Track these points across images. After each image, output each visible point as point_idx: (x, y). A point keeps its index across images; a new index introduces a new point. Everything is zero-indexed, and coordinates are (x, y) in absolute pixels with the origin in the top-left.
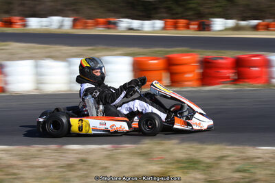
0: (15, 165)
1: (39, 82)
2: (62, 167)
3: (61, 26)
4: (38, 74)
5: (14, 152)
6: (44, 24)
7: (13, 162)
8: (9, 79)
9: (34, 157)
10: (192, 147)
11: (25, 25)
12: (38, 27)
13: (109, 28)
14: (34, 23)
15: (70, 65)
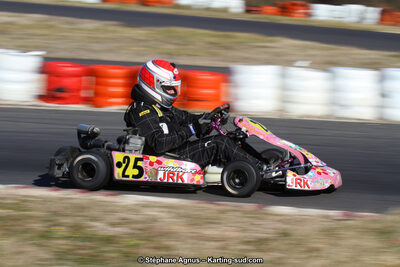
0: (175, 233)
1: (285, 100)
2: (248, 243)
3: (362, 19)
4: (284, 88)
5: (182, 211)
6: (337, 14)
7: (175, 228)
8: (241, 92)
9: (210, 221)
11: (308, 15)
14: (323, 13)
15: (334, 77)
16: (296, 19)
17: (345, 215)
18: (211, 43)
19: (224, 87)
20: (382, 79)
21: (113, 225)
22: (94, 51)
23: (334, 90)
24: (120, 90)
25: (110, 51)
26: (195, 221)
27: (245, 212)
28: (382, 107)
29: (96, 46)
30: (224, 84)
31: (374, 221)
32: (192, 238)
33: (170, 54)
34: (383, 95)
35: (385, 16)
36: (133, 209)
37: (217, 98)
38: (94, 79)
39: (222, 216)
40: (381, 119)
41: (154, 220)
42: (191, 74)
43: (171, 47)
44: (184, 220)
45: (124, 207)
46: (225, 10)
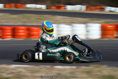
3: (81, 9)
4: (58, 31)
5: (28, 69)
6: (74, 8)
9: (37, 72)
10: (113, 69)
11: (65, 9)
12: (72, 10)
14: (69, 8)
15: (73, 27)
16: (62, 10)
17: (77, 68)
18: (36, 18)
20: (87, 27)
21: (8, 74)
22: (2, 22)
23: (73, 31)
24: (10, 34)
25: (7, 22)
26: (33, 72)
27: (47, 68)
28: (87, 35)
29: (3, 21)
31: (86, 69)
32: (32, 77)
33: (24, 22)
34: (87, 32)
35: (87, 8)
36: (14, 69)
37: (39, 34)
38: (2, 30)
39: (41, 70)
40: (87, 38)
41: (21, 72)
42: (30, 28)
43: (25, 20)
44: (29, 72)
45: (11, 68)
46: (41, 8)
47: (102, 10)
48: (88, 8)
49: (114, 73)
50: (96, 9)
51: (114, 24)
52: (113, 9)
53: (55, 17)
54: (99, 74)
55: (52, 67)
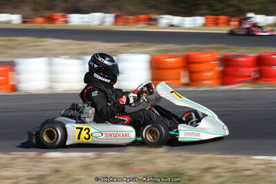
1: (52, 81)
3: (103, 22)
4: (51, 72)
6: (86, 20)
8: (22, 77)
10: (179, 156)
11: (66, 22)
12: (81, 23)
13: (150, 25)
14: (76, 20)
16: (59, 25)
17: (97, 155)
19: (11, 75)
27: (28, 158)
30: (10, 73)
31: (117, 158)
35: (117, 19)
37: (6, 82)
39: (14, 162)
46: (9, 22)
47: (153, 22)
48: (120, 20)
49: (182, 165)
50: (138, 21)
51: (180, 54)
52: (176, 20)
53: (42, 42)
54: (149, 167)
55: (40, 155)
